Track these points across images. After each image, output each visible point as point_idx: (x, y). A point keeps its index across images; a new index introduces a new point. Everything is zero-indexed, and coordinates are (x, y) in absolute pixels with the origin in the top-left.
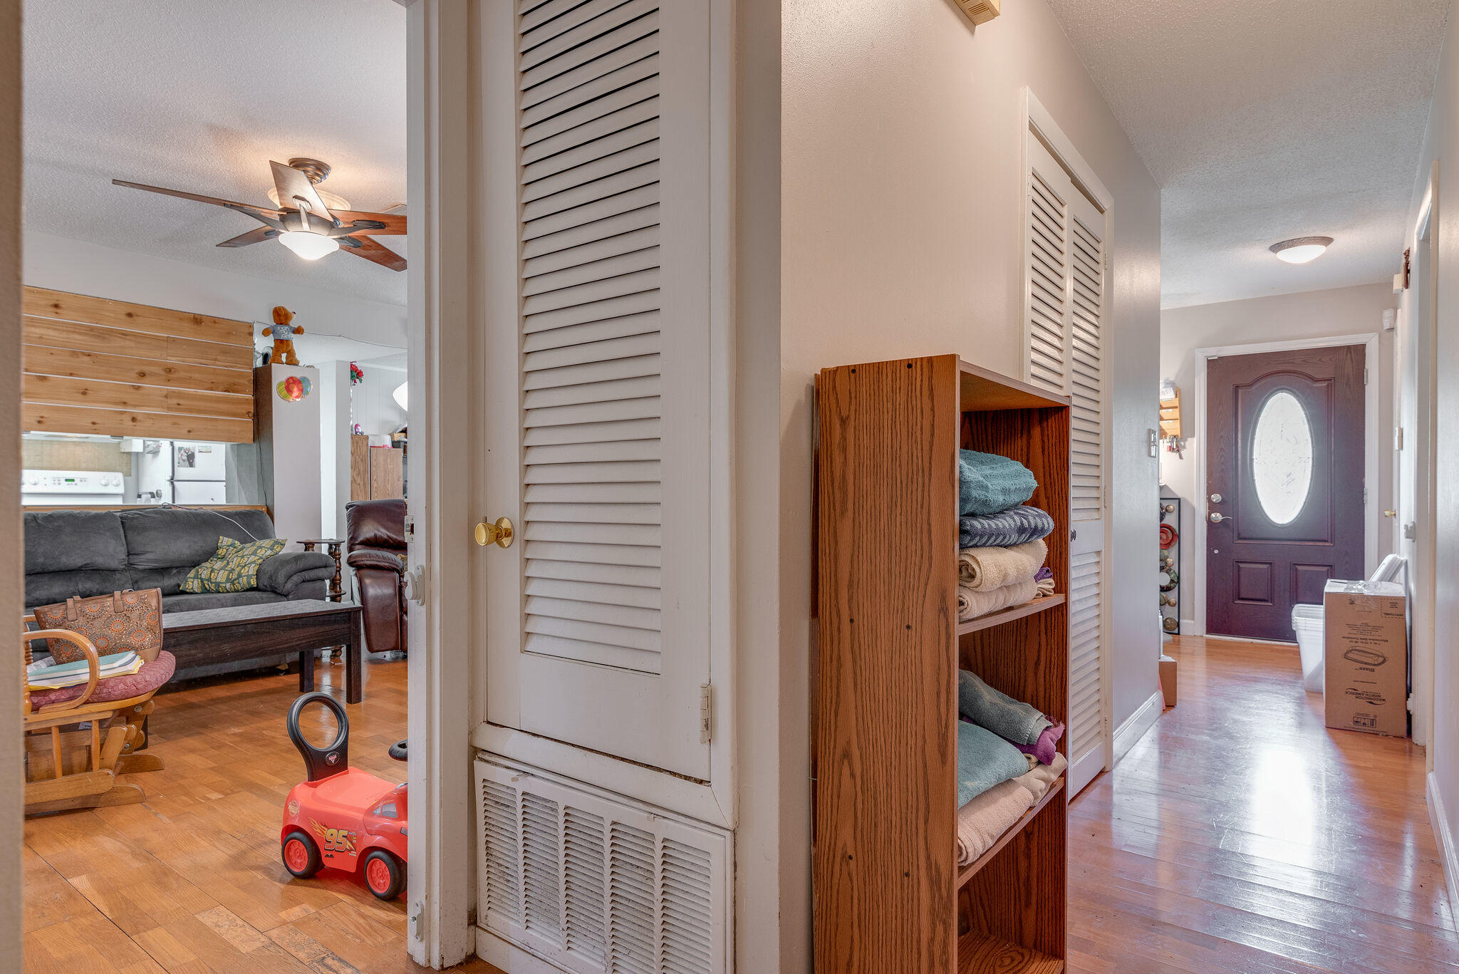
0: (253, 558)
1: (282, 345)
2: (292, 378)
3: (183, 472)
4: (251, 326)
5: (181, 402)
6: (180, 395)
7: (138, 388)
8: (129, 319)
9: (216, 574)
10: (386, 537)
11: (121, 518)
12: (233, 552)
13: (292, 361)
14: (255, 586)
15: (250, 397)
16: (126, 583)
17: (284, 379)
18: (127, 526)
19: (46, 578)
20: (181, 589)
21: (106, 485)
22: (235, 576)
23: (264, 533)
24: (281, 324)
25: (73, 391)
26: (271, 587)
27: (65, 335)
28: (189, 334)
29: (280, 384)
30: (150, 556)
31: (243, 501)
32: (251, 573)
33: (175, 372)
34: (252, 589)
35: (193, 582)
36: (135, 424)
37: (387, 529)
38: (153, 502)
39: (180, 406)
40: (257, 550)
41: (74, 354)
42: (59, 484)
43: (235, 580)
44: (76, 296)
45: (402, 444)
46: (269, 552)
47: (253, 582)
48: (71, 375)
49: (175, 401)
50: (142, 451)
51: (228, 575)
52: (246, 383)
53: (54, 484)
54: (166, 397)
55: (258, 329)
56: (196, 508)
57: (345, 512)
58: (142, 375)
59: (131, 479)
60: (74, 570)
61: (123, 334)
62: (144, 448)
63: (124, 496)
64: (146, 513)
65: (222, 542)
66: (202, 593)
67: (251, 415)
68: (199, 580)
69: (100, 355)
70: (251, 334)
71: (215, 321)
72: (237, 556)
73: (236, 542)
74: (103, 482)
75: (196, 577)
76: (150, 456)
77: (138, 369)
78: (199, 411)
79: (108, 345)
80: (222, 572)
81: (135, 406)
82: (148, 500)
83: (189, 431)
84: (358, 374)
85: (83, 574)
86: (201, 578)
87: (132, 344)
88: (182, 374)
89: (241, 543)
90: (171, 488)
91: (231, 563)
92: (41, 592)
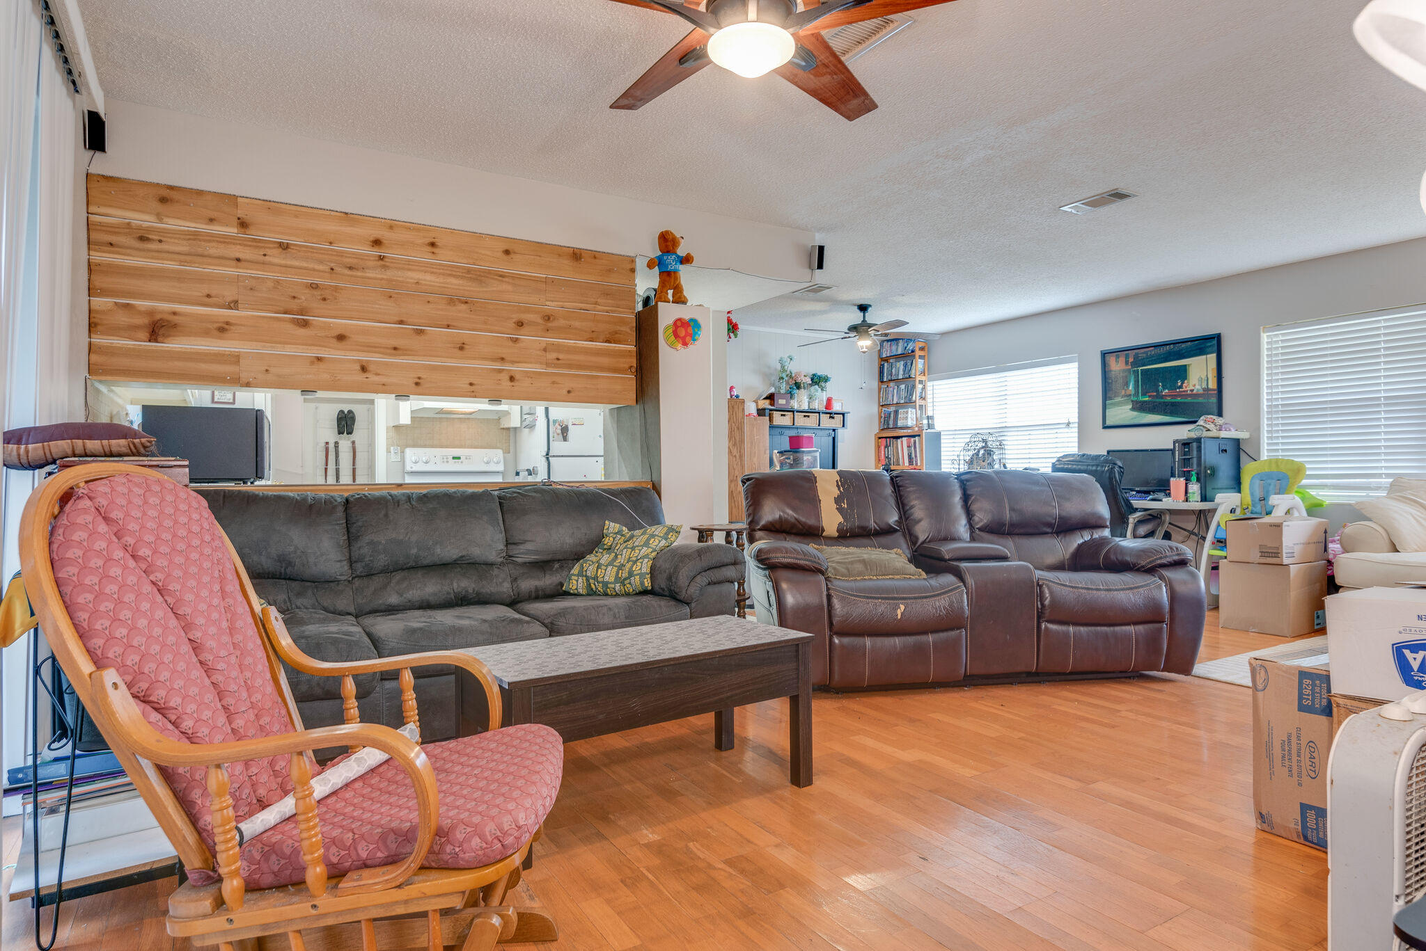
0: (645, 551)
1: (668, 278)
2: (680, 319)
3: (558, 447)
4: (633, 260)
5: (561, 356)
6: (558, 348)
7: (516, 341)
8: (505, 257)
9: (603, 571)
10: (793, 520)
11: (500, 498)
12: (621, 541)
13: (680, 300)
14: (650, 588)
15: (632, 348)
16: (503, 582)
17: (671, 321)
18: (505, 508)
19: (420, 574)
20: (564, 588)
21: (488, 463)
22: (625, 575)
23: (654, 517)
24: (668, 252)
25: (449, 345)
26: (670, 590)
27: (441, 279)
28: (567, 272)
29: (666, 328)
30: (529, 546)
31: (626, 475)
32: (644, 570)
33: (554, 319)
34: (645, 592)
35: (577, 581)
36: (512, 384)
37: (794, 509)
38: (530, 479)
39: (560, 362)
40: (648, 540)
41: (451, 301)
42: (447, 462)
43: (625, 579)
44: (452, 231)
45: (767, 412)
46: (663, 543)
47: (647, 584)
48: (448, 326)
49: (554, 355)
50: (519, 426)
51: (617, 573)
52: (628, 330)
53: (443, 462)
54: (545, 350)
55: (641, 264)
56: (578, 485)
57: (741, 488)
58: (520, 324)
59: (510, 456)
60: (448, 564)
61: (501, 276)
62: (521, 422)
63: (503, 473)
64: (526, 491)
65: (608, 529)
66: (588, 595)
67: (633, 370)
68: (585, 578)
69: (478, 302)
70: (633, 270)
71: (595, 255)
72: (626, 548)
73: (624, 528)
74: (485, 460)
75: (580, 574)
76: (527, 430)
77: (516, 317)
78: (580, 367)
79: (485, 289)
80: (610, 568)
81: (513, 362)
82: (524, 477)
83: (569, 392)
84: (733, 327)
85: (459, 569)
86: (586, 576)
87: (510, 288)
88: (562, 322)
89: (629, 530)
90: (546, 464)
91: (619, 557)
92: (415, 591)
